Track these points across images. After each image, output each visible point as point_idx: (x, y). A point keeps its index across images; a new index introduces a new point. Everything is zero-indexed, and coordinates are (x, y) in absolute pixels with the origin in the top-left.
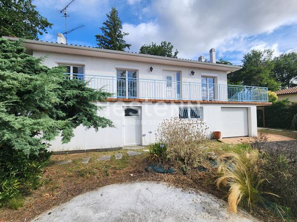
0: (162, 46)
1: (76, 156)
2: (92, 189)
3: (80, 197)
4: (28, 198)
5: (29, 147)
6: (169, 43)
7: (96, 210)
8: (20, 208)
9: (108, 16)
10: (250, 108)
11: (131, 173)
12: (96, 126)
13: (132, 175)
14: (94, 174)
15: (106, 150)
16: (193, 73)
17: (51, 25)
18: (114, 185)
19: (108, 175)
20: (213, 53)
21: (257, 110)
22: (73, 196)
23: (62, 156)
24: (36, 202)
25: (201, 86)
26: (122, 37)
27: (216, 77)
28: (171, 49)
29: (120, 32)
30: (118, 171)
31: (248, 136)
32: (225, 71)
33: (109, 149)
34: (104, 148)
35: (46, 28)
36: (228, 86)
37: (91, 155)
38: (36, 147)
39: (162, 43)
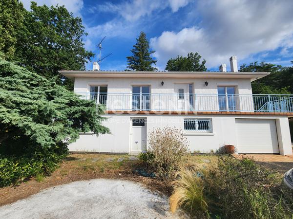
0: (189, 57)
1: (91, 156)
2: (86, 179)
3: (77, 182)
4: (47, 177)
5: (45, 142)
6: (196, 54)
7: (80, 192)
8: (41, 182)
9: (137, 40)
10: (279, 119)
11: (120, 172)
12: (96, 132)
13: (120, 174)
14: (93, 169)
15: (115, 154)
16: (206, 84)
17: (94, 55)
18: (103, 179)
19: (102, 172)
20: (233, 60)
21: (289, 122)
22: (73, 181)
23: (81, 155)
24: (51, 181)
25: (217, 98)
26: (149, 56)
27: (237, 86)
28: (198, 59)
29: (148, 51)
30: (111, 170)
31: (279, 154)
32: (249, 79)
33: (117, 153)
34: (113, 152)
35: (90, 58)
36: (253, 96)
37: (102, 156)
38: (49, 142)
39: (188, 55)
